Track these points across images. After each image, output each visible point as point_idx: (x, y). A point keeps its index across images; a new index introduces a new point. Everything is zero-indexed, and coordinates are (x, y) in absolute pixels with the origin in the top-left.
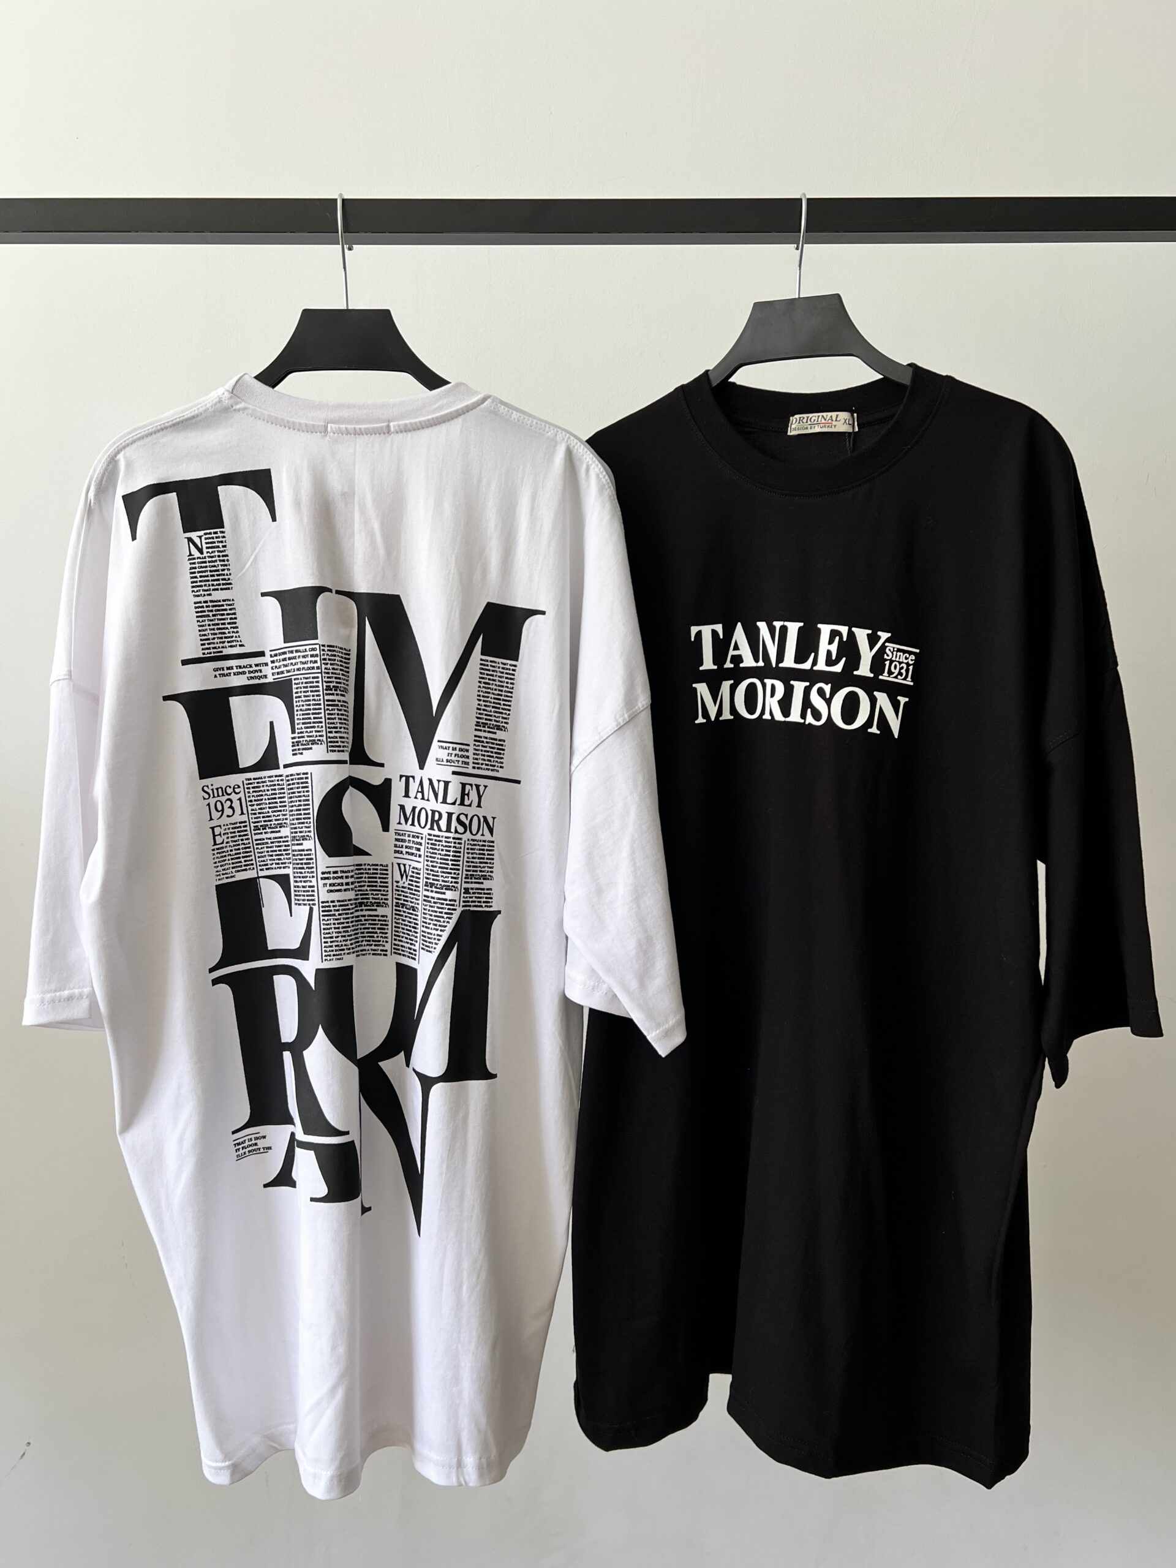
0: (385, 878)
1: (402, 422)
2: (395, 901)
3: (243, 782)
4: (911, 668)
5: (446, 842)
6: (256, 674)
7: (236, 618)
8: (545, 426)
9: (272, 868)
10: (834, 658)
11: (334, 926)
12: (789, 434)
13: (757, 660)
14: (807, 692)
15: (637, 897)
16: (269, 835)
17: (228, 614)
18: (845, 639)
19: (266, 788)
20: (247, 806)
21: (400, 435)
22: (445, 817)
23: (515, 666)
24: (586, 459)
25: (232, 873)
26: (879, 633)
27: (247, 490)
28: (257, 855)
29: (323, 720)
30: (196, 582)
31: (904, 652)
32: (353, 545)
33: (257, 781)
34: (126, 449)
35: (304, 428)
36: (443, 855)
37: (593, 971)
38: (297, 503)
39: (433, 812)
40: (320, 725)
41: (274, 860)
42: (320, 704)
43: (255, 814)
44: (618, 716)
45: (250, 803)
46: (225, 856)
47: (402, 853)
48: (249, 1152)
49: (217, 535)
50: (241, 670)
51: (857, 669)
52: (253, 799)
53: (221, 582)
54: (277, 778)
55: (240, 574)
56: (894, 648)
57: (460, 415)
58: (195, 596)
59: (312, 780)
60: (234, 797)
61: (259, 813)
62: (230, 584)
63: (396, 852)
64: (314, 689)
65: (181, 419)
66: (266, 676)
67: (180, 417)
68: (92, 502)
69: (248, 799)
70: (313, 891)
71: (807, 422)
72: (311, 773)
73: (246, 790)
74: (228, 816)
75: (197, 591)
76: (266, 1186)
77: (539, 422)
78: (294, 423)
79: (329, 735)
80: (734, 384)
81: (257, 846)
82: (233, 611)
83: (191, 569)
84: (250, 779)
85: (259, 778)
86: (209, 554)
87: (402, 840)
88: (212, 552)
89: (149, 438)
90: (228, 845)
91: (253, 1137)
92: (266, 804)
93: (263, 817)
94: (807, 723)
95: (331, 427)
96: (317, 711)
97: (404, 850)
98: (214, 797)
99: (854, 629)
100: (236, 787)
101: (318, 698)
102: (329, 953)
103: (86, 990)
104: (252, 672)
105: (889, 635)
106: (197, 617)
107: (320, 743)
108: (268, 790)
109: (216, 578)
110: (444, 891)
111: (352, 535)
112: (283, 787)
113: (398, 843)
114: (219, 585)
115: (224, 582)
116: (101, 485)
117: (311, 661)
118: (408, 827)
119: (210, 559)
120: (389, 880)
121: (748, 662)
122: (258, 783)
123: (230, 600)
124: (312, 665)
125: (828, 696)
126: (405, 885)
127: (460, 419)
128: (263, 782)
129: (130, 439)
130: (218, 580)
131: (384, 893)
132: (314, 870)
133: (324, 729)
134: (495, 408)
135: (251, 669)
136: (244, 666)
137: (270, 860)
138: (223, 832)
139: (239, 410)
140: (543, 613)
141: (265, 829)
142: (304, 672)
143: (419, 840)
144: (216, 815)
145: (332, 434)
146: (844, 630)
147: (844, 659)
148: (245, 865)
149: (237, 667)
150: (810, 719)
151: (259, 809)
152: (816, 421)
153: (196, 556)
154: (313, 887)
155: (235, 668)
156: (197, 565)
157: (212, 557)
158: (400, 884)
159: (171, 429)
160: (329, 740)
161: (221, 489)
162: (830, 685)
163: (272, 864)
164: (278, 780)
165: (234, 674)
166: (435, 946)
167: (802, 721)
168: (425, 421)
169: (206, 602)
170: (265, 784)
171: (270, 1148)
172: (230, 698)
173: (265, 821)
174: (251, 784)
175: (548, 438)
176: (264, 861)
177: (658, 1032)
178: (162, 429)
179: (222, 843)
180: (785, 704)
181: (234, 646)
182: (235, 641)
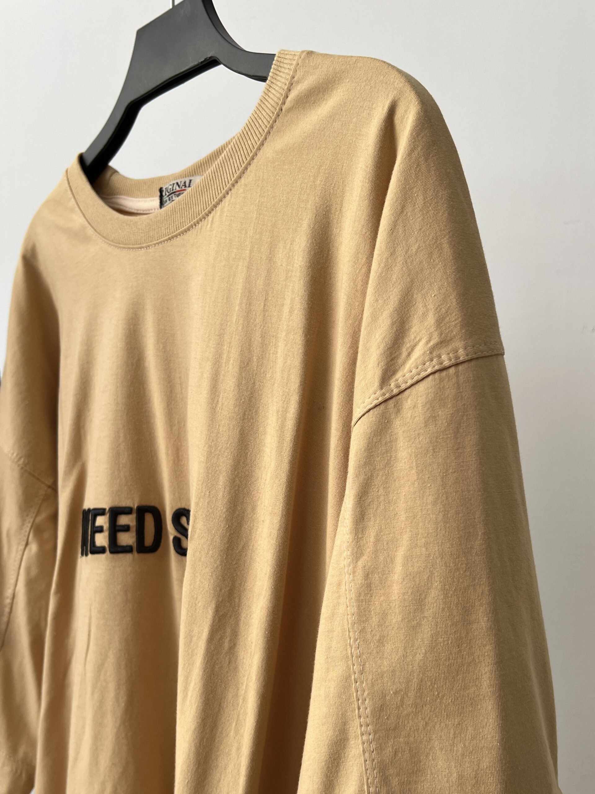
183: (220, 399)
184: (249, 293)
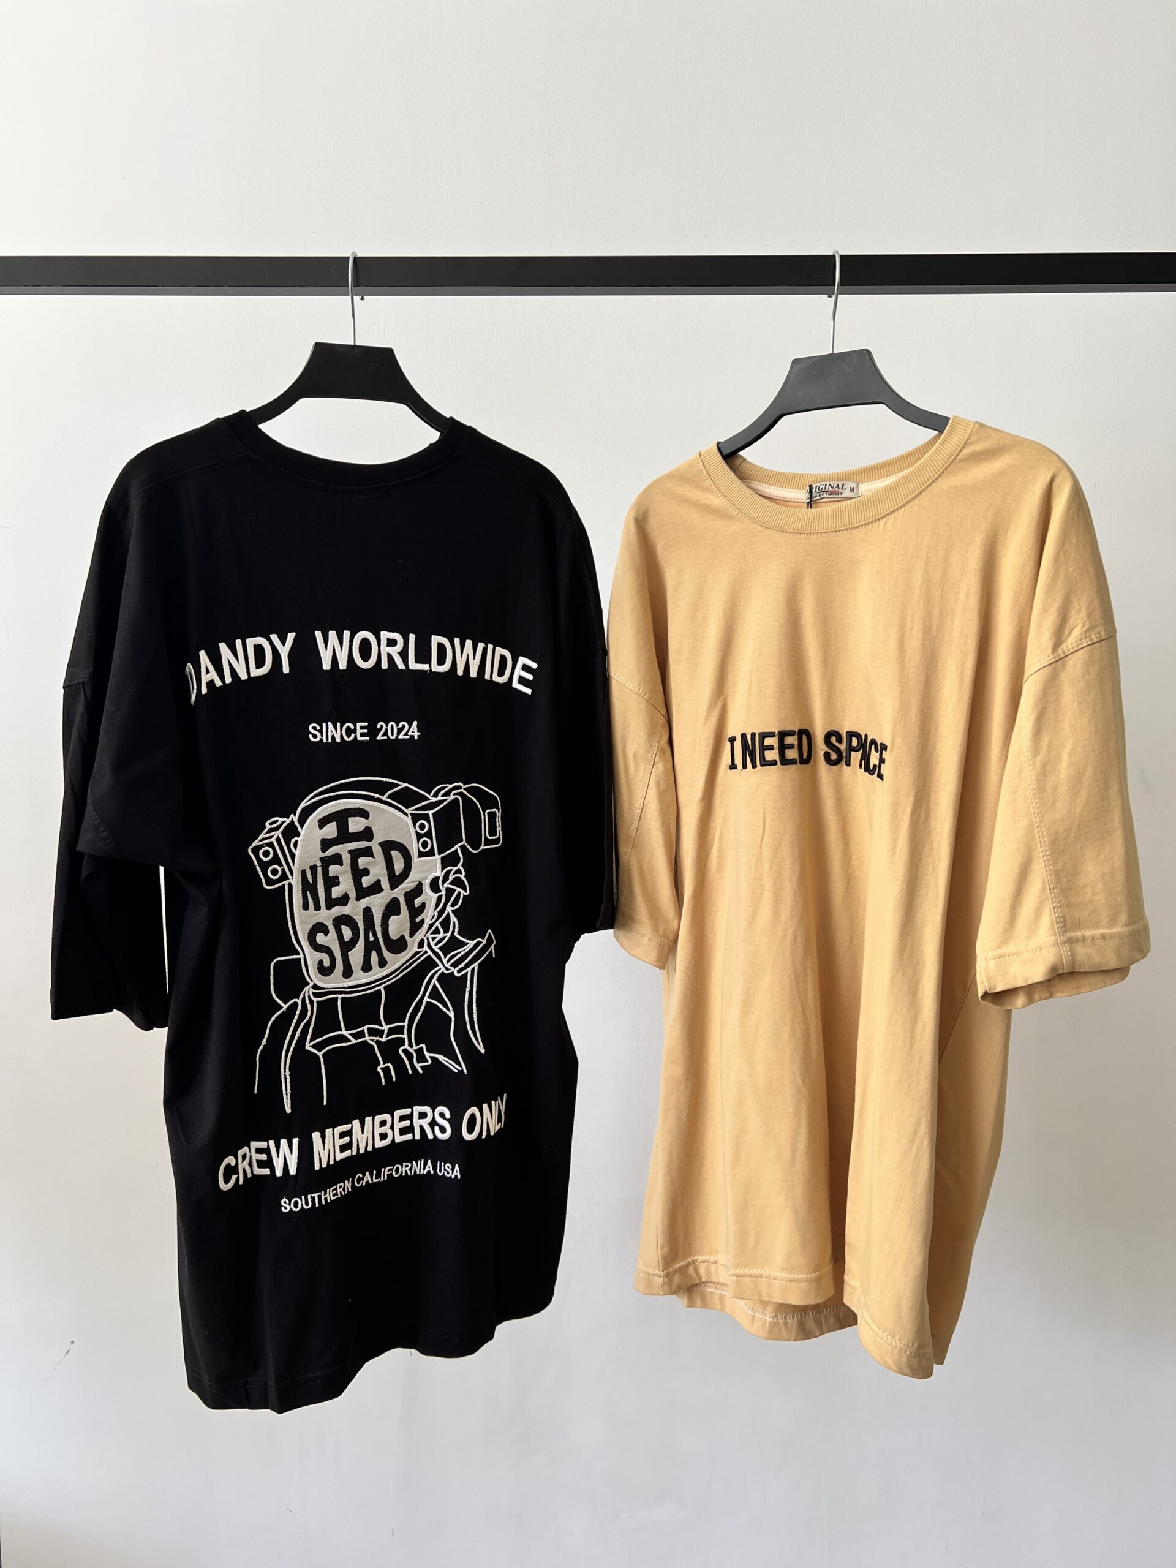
183: (908, 654)
184: (927, 581)
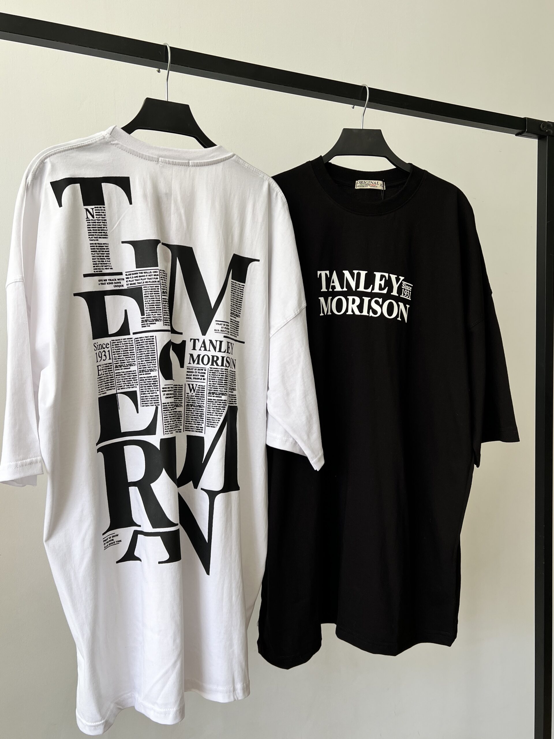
0: (181, 392)
1: (196, 161)
2: (186, 403)
3: (110, 342)
4: (410, 292)
5: (221, 371)
6: (118, 284)
7: (109, 254)
8: (259, 172)
9: (125, 388)
10: (383, 287)
11: (169, 416)
12: (356, 188)
13: (342, 288)
14: (370, 302)
15: (305, 396)
16: (123, 371)
17: (105, 251)
18: (387, 279)
19: (122, 345)
20: (112, 355)
21: (194, 168)
22: (220, 359)
23: (244, 286)
24: (276, 189)
25: (105, 391)
26: (400, 277)
27: (117, 187)
28: (116, 381)
29: (161, 309)
30: (91, 233)
31: (409, 286)
32: (170, 221)
33: (117, 341)
34: (50, 157)
35: (148, 158)
36: (220, 378)
37: (286, 432)
38: (145, 196)
39: (213, 357)
40: (160, 311)
41: (126, 384)
42: (160, 301)
43: (116, 359)
44: (295, 310)
45: (113, 353)
46: (102, 382)
47: (191, 378)
48: (109, 544)
49: (101, 209)
50: (111, 282)
51: (392, 292)
52: (115, 351)
53: (103, 234)
54: (128, 340)
55: (112, 231)
56: (405, 284)
57: (222, 161)
58: (90, 240)
59: (156, 340)
60: (106, 350)
61: (118, 359)
62: (107, 235)
63: (187, 378)
64: (156, 292)
65: (82, 145)
66: (123, 286)
67: (82, 144)
68: (29, 184)
69: (113, 351)
70: (158, 398)
71: (364, 184)
72: (156, 336)
73: (112, 346)
74: (104, 360)
75: (91, 238)
76: (117, 562)
77: (257, 170)
78: (143, 155)
79: (164, 316)
80: (331, 163)
81: (117, 377)
82: (108, 250)
83: (88, 225)
84: (114, 340)
85: (118, 340)
86: (97, 219)
87: (191, 372)
88: (99, 218)
89: (64, 153)
90: (103, 376)
91: (111, 536)
92: (122, 354)
93: (120, 361)
94: (370, 316)
95: (161, 159)
96: (158, 304)
97: (192, 377)
98: (98, 349)
99: (390, 275)
100: (107, 344)
101: (159, 297)
102: (167, 430)
103: (39, 458)
104: (116, 283)
105: (403, 278)
106: (92, 251)
107: (160, 320)
108: (123, 346)
109: (101, 231)
110: (221, 396)
111: (170, 215)
112: (132, 344)
113: (189, 374)
114: (102, 235)
115: (104, 234)
116: (35, 175)
117: (154, 278)
118: (195, 365)
119: (98, 221)
120: (183, 393)
121: (338, 288)
122: (118, 342)
123: (106, 244)
124: (155, 280)
125: (381, 304)
126: (193, 395)
127: (222, 163)
128: (120, 342)
129: (53, 152)
130: (101, 233)
131: (180, 400)
132: (158, 387)
133: (162, 313)
134: (238, 160)
135: (116, 282)
136: (112, 280)
137: (123, 384)
138: (102, 369)
139: (113, 144)
140: (258, 261)
141: (121, 367)
142: (150, 283)
143: (204, 371)
144: (99, 359)
145: (161, 163)
146: (387, 275)
147: (387, 288)
148: (111, 387)
149: (109, 280)
150: (371, 314)
151: (118, 356)
152: (368, 183)
153: (90, 219)
154: (158, 396)
155: (108, 280)
156: (91, 224)
157: (99, 220)
158: (190, 395)
159: (77, 149)
160: (164, 319)
161: (104, 185)
162: (381, 299)
163: (125, 386)
164: (129, 341)
165: (107, 284)
166: (217, 424)
167: (368, 315)
168: (206, 162)
169: (96, 244)
170: (121, 343)
171: (120, 541)
172: (105, 297)
173: (121, 363)
174: (114, 343)
175: (260, 177)
176: (120, 384)
177: (316, 459)
178: (71, 149)
179: (101, 375)
180: (360, 307)
181: (108, 269)
182: (108, 266)
